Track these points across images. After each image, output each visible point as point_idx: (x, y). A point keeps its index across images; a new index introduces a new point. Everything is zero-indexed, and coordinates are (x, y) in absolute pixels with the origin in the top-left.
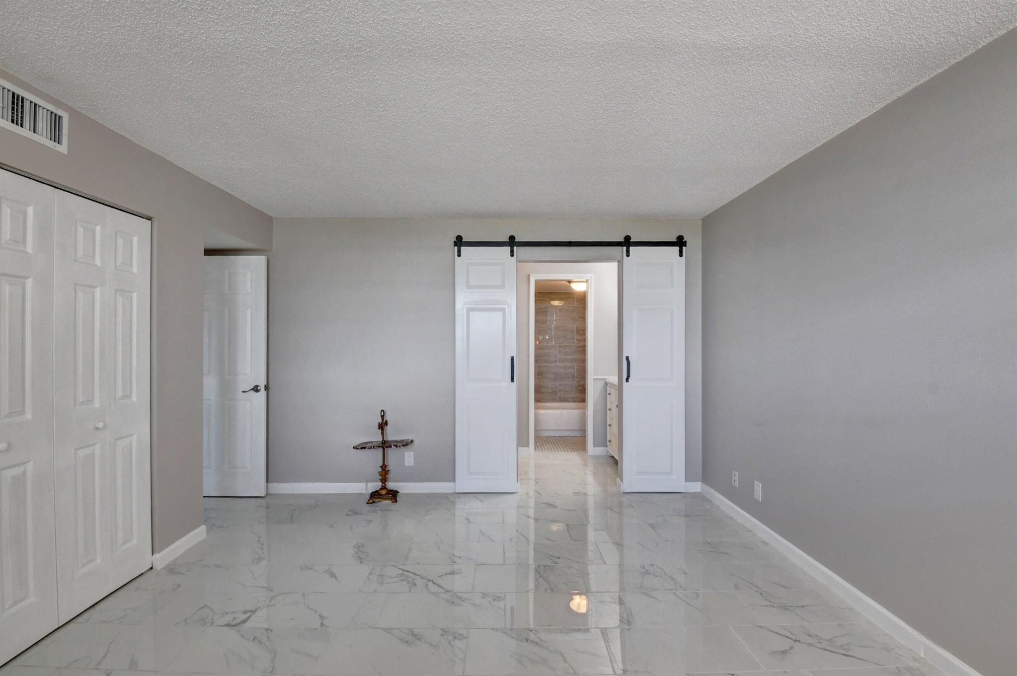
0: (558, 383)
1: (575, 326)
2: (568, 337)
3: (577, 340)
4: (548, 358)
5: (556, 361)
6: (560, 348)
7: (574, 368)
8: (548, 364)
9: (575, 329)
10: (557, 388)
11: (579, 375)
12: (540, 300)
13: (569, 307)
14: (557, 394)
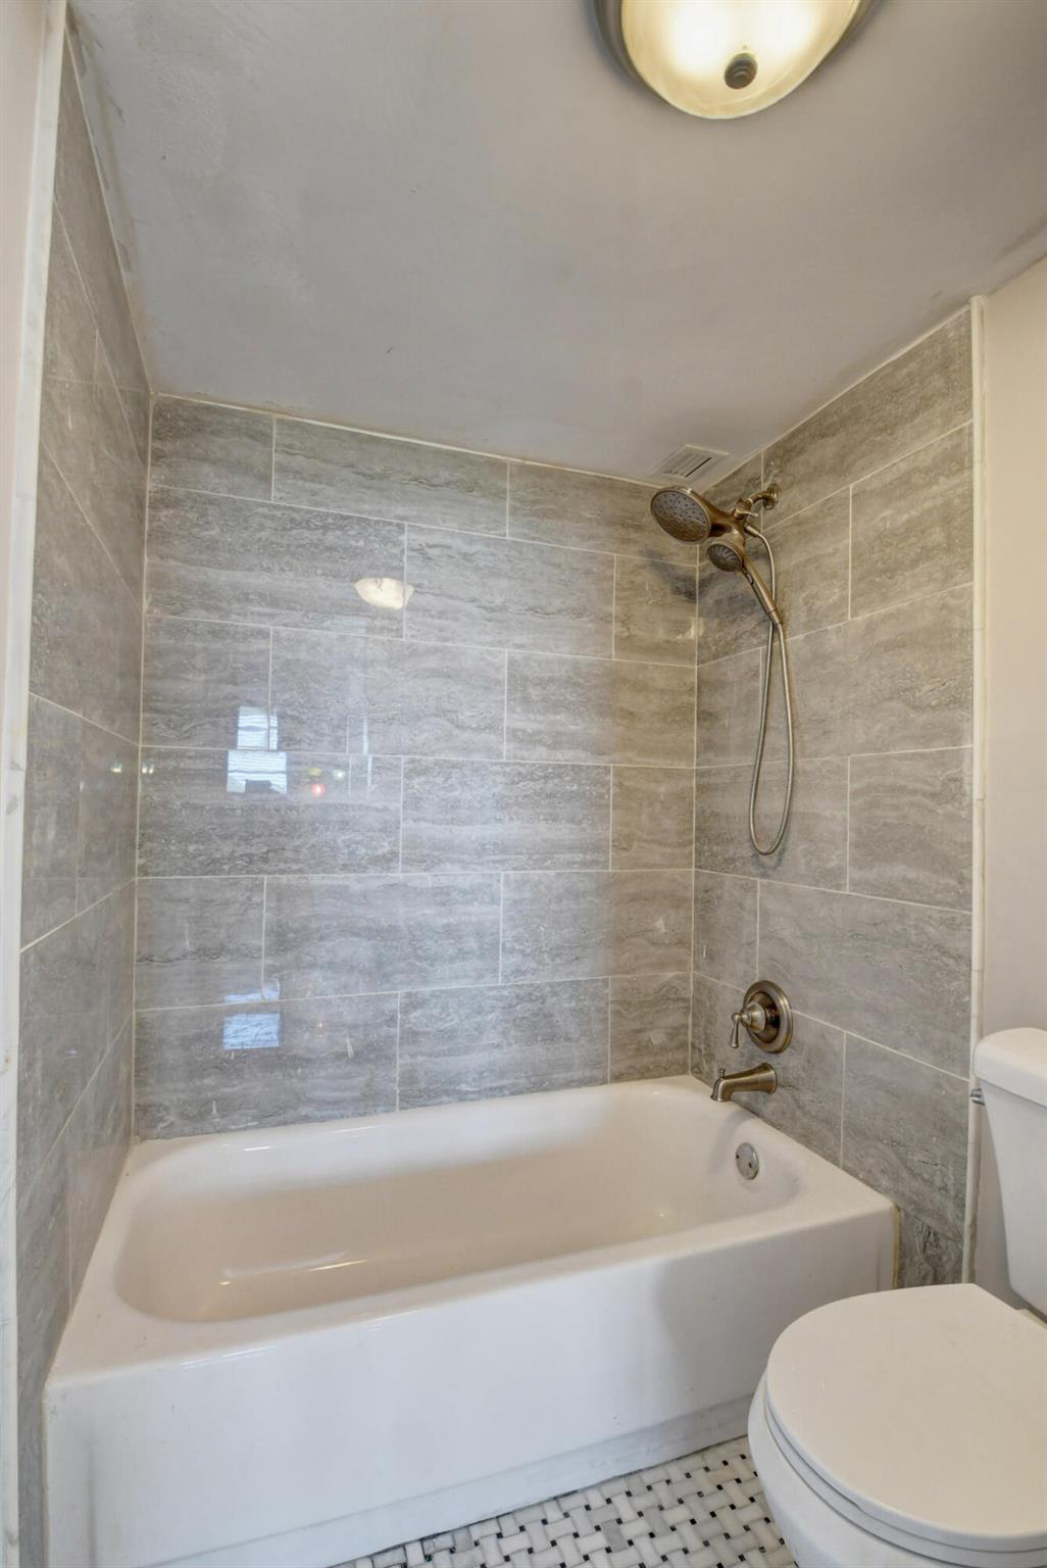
0: (401, 992)
1: (505, 654)
2: (465, 716)
3: (514, 735)
4: (341, 838)
5: (386, 861)
6: (417, 781)
7: (494, 900)
8: (339, 879)
9: (504, 674)
10: (392, 1020)
11: (517, 940)
12: (298, 473)
13: (471, 541)
14: (391, 1059)
